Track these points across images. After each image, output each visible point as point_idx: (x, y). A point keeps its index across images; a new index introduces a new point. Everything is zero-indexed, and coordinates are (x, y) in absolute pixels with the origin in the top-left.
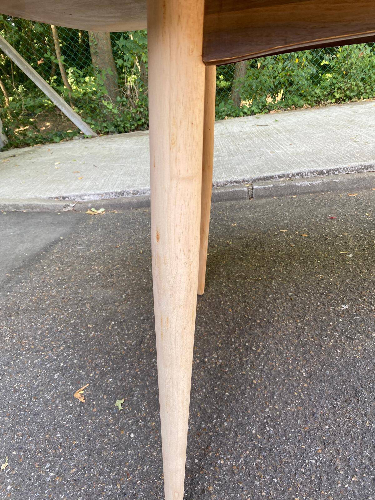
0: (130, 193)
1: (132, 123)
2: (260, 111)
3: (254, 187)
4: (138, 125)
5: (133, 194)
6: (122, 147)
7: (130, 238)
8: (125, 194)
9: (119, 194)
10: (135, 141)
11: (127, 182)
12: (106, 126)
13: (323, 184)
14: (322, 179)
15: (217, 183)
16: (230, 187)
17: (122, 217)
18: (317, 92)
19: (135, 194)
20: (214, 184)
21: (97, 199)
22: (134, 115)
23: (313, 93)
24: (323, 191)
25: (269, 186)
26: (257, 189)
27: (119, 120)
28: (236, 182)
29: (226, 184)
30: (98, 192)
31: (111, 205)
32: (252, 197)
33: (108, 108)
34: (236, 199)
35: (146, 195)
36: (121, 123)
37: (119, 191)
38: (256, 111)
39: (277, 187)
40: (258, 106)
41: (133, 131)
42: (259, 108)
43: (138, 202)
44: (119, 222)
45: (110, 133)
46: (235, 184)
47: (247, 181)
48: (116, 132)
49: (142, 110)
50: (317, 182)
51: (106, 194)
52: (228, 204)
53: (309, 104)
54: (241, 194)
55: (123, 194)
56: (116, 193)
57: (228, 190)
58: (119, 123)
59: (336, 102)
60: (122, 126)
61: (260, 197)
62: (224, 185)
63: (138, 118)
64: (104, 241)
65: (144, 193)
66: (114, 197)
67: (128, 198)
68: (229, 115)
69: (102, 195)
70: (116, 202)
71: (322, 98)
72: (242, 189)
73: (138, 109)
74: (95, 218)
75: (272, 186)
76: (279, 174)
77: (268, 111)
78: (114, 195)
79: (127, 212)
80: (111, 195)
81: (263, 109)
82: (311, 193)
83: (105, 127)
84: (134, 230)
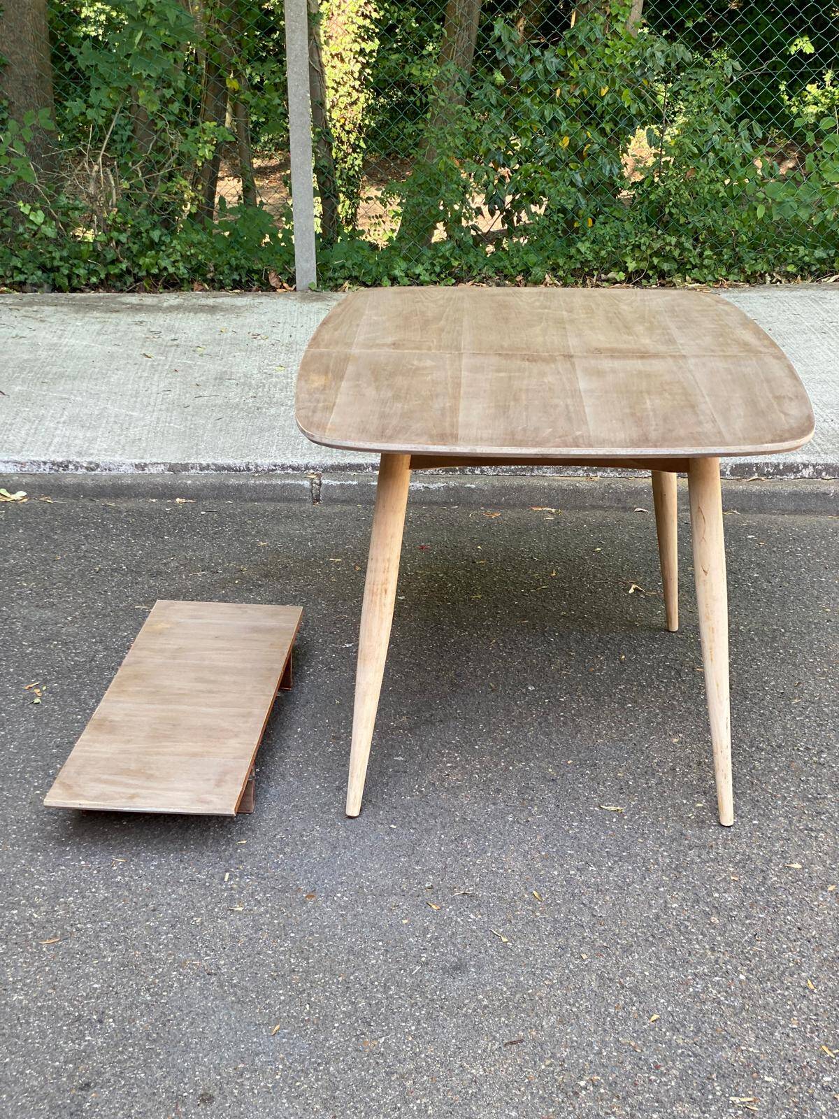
0: (82, 467)
1: (92, 266)
2: (435, 279)
3: (323, 482)
4: (108, 275)
5: (87, 468)
6: (64, 341)
7: (78, 548)
8: (71, 467)
9: (59, 466)
10: (98, 327)
11: (77, 442)
12: (19, 265)
13: (447, 489)
14: (448, 480)
15: (257, 466)
16: (280, 476)
17: (63, 511)
18: (583, 250)
19: (93, 470)
20: (251, 467)
21: (13, 472)
22: (99, 248)
23: (573, 251)
24: (445, 503)
25: (350, 482)
26: (327, 487)
27: (57, 255)
28: (294, 469)
29: (273, 470)
30: (17, 458)
31: (40, 486)
32: (318, 500)
33: (32, 222)
34: (288, 500)
35: (114, 473)
36: (62, 263)
37: (60, 460)
38: (425, 277)
39: (365, 486)
40: (433, 265)
41: (95, 288)
42: (435, 272)
43: (96, 486)
44: (57, 520)
45: (28, 287)
46: (290, 471)
47: (313, 468)
48: (46, 286)
49: (123, 238)
50: (435, 485)
51: (32, 463)
52: (270, 507)
53: (560, 278)
54: (299, 492)
55: (67, 466)
56: (54, 464)
57: (274, 482)
58: (56, 263)
59: (629, 280)
60: (66, 272)
61: (332, 501)
62: (269, 470)
63: (110, 257)
64: (31, 549)
65: (109, 470)
66: (48, 470)
67: (75, 476)
68: (354, 280)
69: (23, 464)
70: (53, 481)
71: (595, 264)
72: (301, 483)
73: (115, 234)
74: (7, 510)
75: (355, 483)
76: (373, 462)
77: (454, 281)
78: (47, 466)
79: (72, 504)
80: (42, 466)
81: (443, 276)
82: (424, 503)
83: (16, 268)
84: (86, 536)
